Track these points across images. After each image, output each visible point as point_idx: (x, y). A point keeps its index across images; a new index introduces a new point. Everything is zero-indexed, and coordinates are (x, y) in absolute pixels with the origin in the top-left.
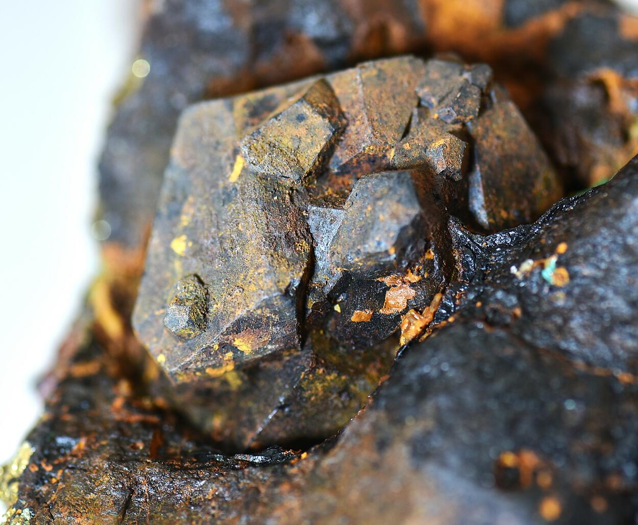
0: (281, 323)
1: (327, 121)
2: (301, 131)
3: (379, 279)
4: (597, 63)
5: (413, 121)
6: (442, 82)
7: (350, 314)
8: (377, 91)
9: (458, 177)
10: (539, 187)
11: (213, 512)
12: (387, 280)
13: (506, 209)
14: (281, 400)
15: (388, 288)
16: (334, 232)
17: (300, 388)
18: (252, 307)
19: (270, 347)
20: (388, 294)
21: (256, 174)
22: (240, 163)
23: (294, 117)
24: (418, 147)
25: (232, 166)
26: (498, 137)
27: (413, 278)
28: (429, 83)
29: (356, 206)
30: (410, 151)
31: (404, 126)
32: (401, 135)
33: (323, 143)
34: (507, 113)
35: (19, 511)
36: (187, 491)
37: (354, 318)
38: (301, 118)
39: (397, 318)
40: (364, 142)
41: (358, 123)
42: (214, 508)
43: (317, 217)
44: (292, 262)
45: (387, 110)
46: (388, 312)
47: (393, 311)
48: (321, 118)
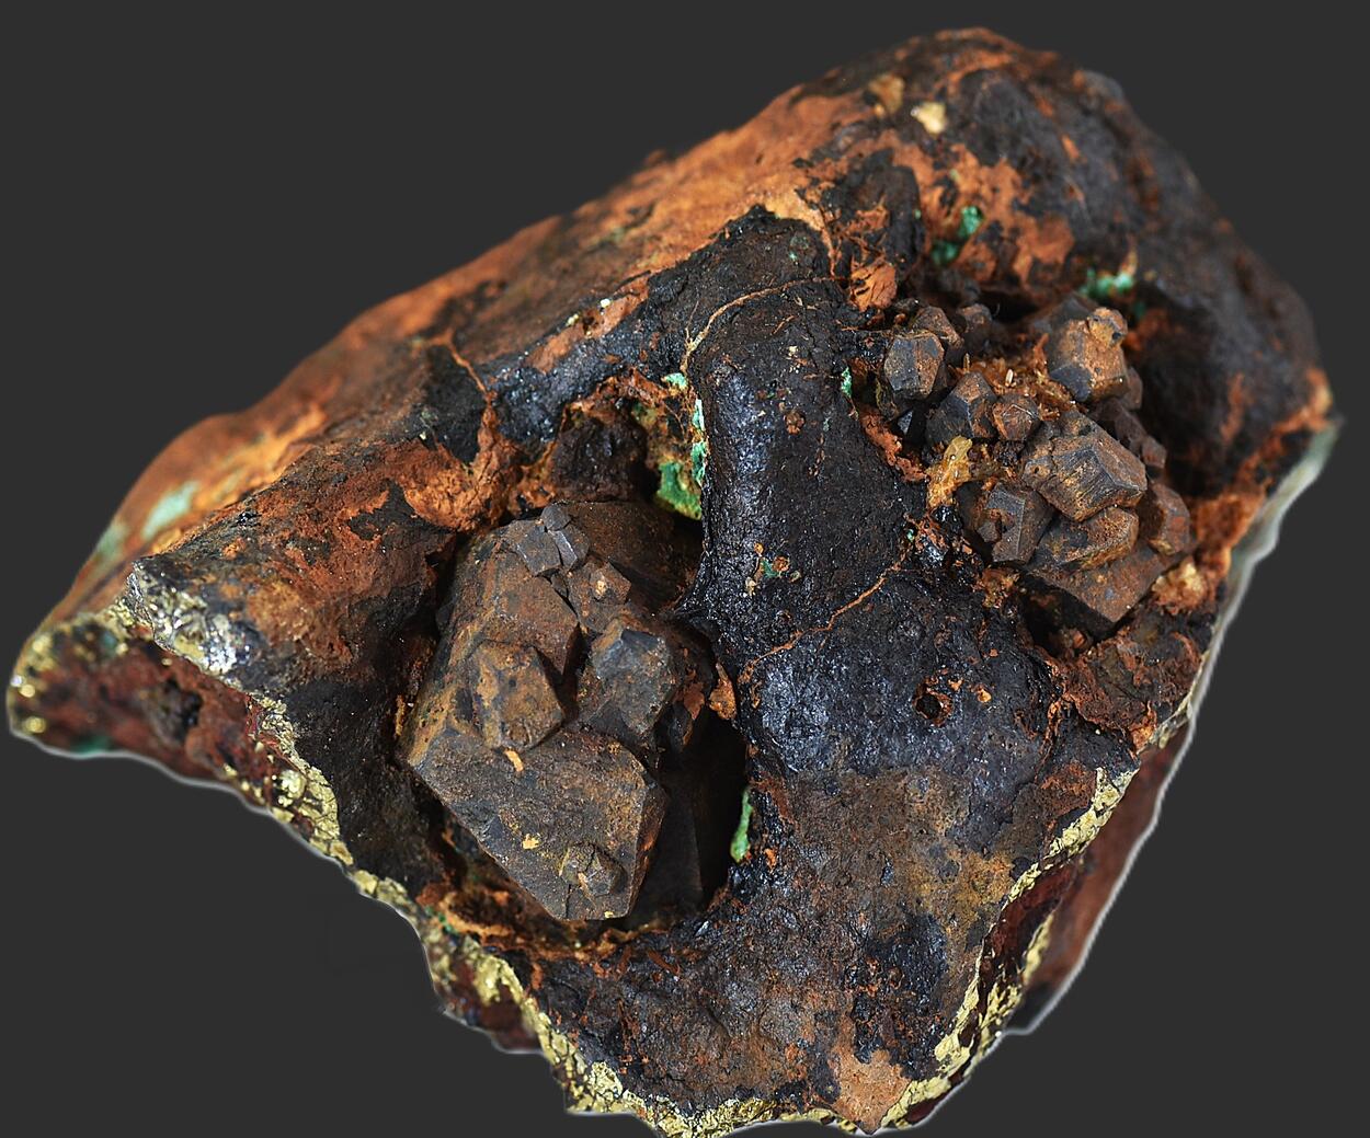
2: (524, 690)
5: (563, 594)
18: (640, 818)
20: (686, 704)
21: (534, 747)
23: (508, 687)
25: (509, 762)
30: (591, 614)
32: (573, 612)
38: (513, 683)
45: (544, 609)
47: (699, 709)
48: (522, 667)
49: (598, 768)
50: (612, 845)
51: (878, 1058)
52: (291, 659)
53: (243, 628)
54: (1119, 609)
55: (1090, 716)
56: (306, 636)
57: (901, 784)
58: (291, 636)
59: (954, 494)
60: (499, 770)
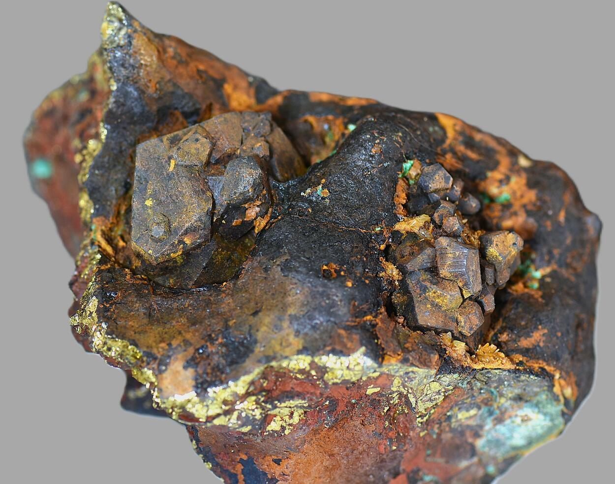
0: (204, 229)
1: (208, 140)
2: (198, 145)
3: (243, 205)
4: (304, 114)
5: (243, 138)
6: (252, 120)
7: (232, 222)
8: (226, 126)
9: (268, 159)
10: (296, 164)
11: (191, 311)
12: (246, 206)
13: (287, 173)
14: (204, 264)
15: (247, 209)
16: (221, 187)
17: (212, 258)
18: (193, 221)
19: (198, 241)
20: (247, 212)
21: (182, 166)
22: (173, 163)
23: (194, 140)
24: (249, 148)
25: (169, 165)
26: (278, 143)
27: (258, 203)
28: (247, 121)
29: (229, 174)
30: (246, 150)
31: (241, 140)
32: (240, 143)
33: (209, 150)
34: (279, 133)
35: (100, 324)
36: (175, 305)
37: (233, 224)
38: (197, 140)
39: (252, 222)
40: (226, 147)
41: (221, 140)
42: (191, 310)
43: (212, 181)
44: (207, 201)
45: (232, 134)
46: (248, 220)
47: (250, 219)
48: (205, 139)
49: (196, 192)
50: (174, 225)
51: (190, 372)
52: (133, 67)
53: (129, 39)
54: (425, 321)
55: (379, 332)
56: (146, 65)
57: (291, 286)
58: (141, 59)
59: (407, 232)
60: (163, 166)
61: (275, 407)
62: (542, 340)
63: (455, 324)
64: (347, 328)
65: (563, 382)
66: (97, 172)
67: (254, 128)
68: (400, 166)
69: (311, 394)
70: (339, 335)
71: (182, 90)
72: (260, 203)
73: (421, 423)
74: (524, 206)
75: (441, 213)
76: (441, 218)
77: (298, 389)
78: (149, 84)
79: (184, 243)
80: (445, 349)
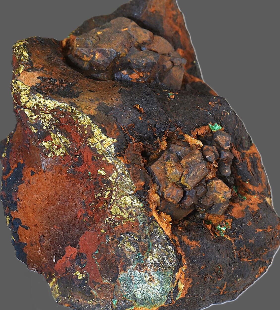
2: (143, 34)
3: (134, 70)
12: (136, 71)
21: (129, 33)
22: (126, 29)
25: (124, 29)
41: (155, 44)
49: (122, 44)
50: (99, 45)
51: (38, 81)
54: (154, 169)
55: (130, 145)
59: (187, 141)
60: (121, 28)
61: (55, 132)
62: (194, 247)
63: (165, 186)
64: (119, 129)
65: (183, 275)
66: (94, 20)
67: (173, 57)
68: (214, 122)
69: (76, 142)
70: (113, 126)
71: (162, 25)
72: (142, 76)
73: (107, 222)
74: (248, 207)
75: (210, 148)
76: (208, 150)
77: (73, 136)
78: (152, 7)
79: (95, 55)
80: (149, 188)
